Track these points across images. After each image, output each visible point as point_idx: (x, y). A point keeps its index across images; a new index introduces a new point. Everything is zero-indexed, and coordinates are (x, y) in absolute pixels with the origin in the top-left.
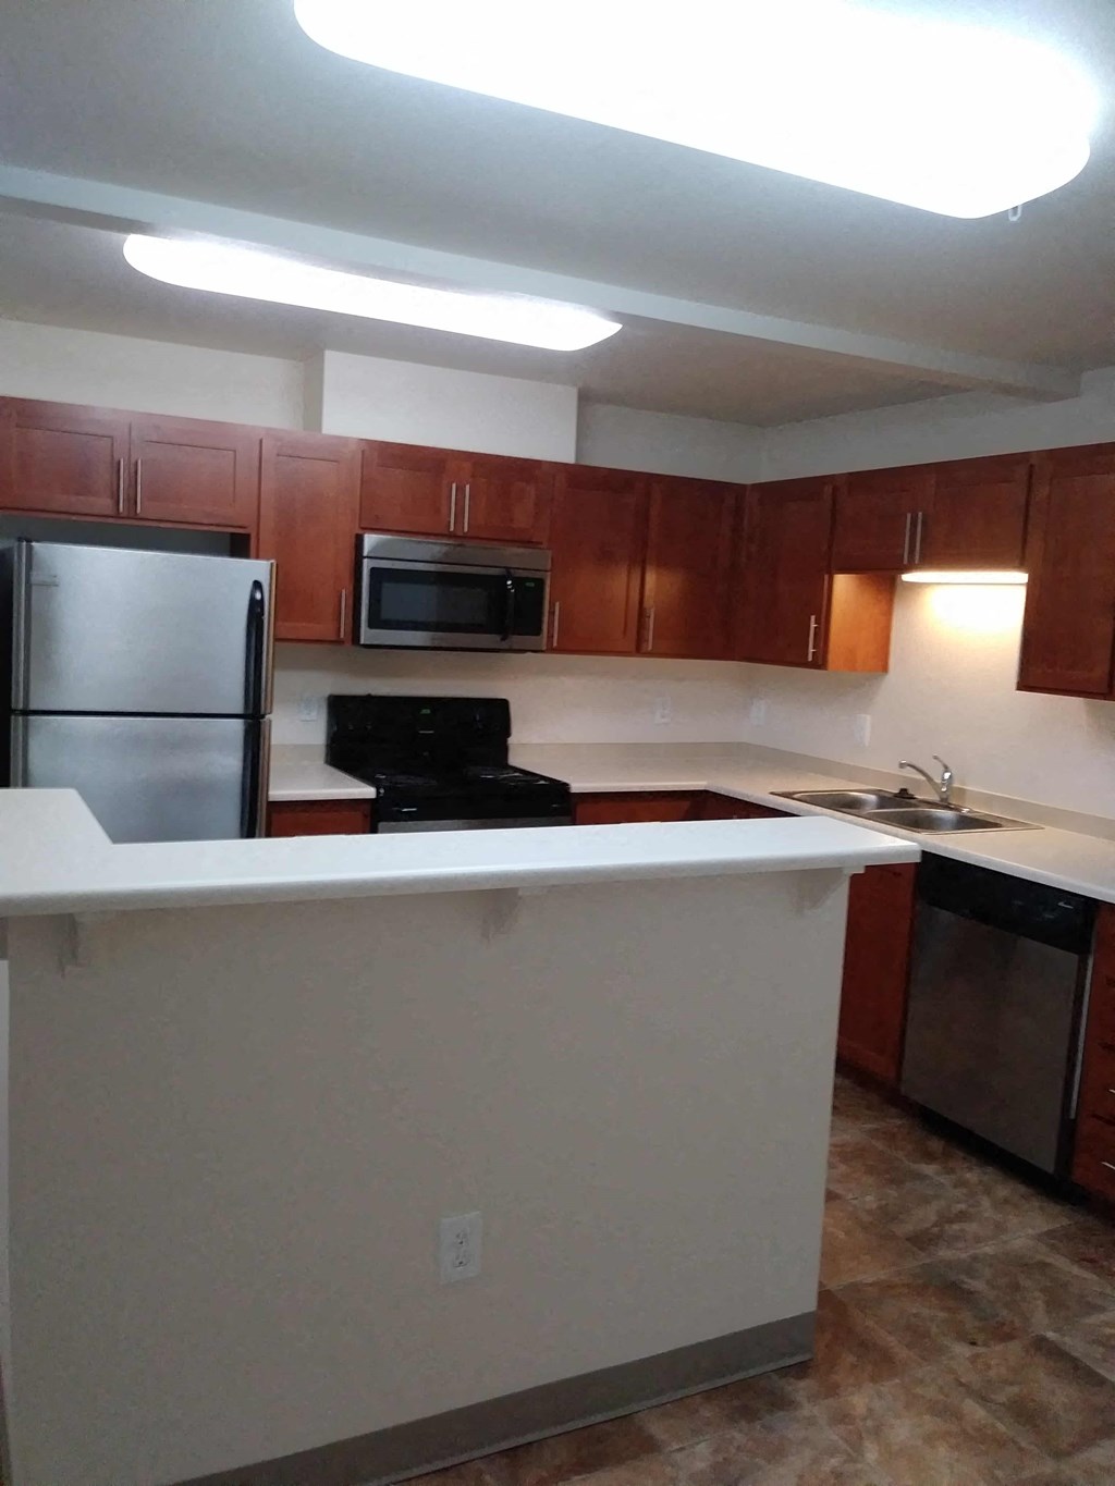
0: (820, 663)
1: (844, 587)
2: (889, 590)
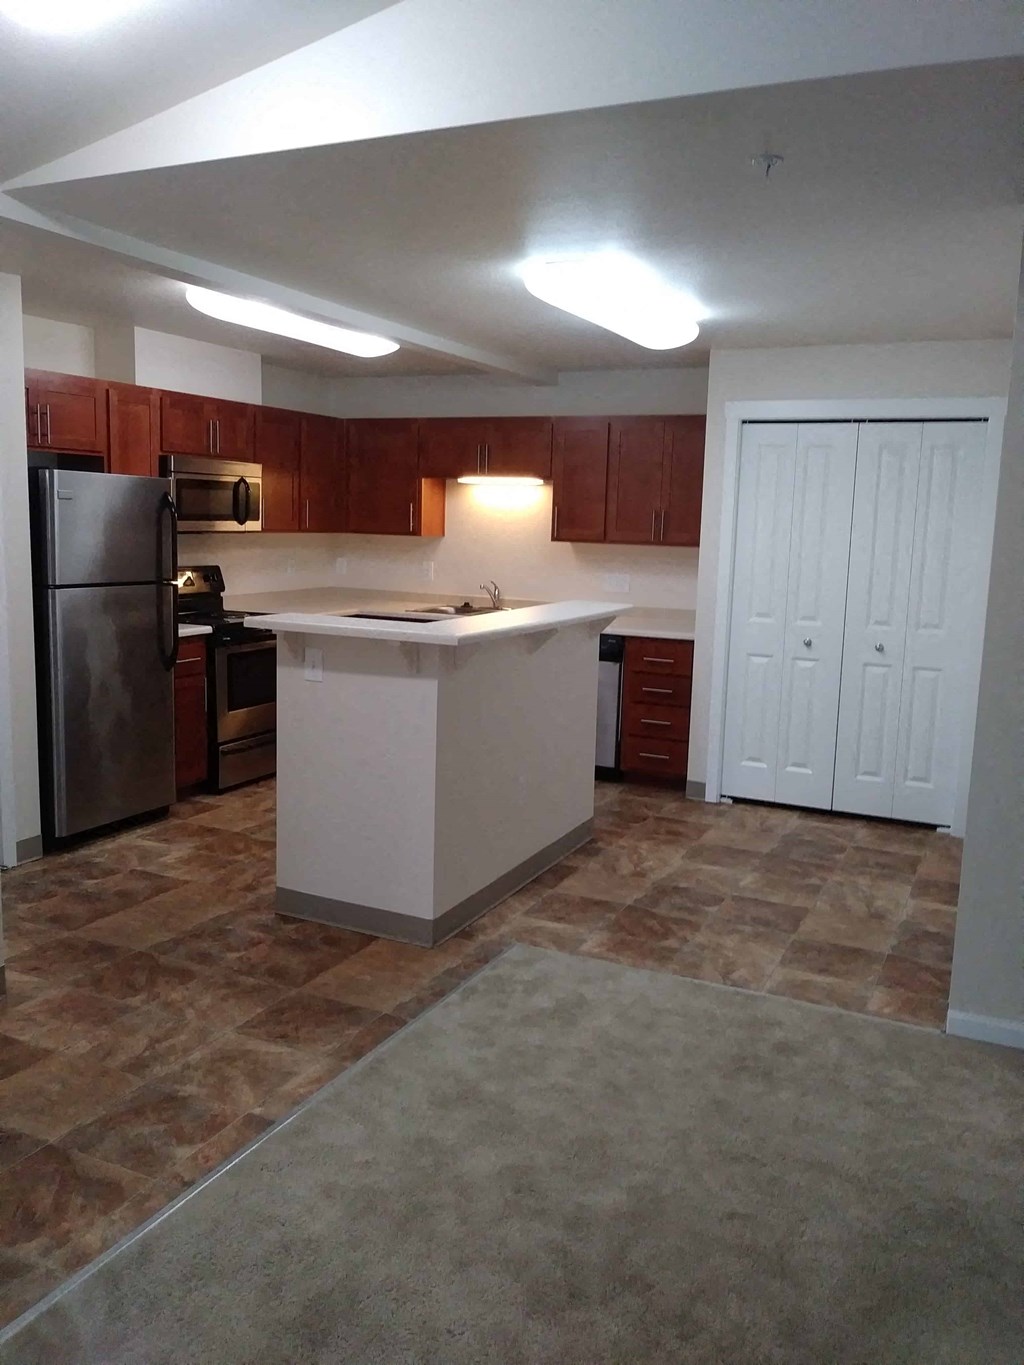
0: (417, 532)
1: (426, 486)
2: (443, 487)
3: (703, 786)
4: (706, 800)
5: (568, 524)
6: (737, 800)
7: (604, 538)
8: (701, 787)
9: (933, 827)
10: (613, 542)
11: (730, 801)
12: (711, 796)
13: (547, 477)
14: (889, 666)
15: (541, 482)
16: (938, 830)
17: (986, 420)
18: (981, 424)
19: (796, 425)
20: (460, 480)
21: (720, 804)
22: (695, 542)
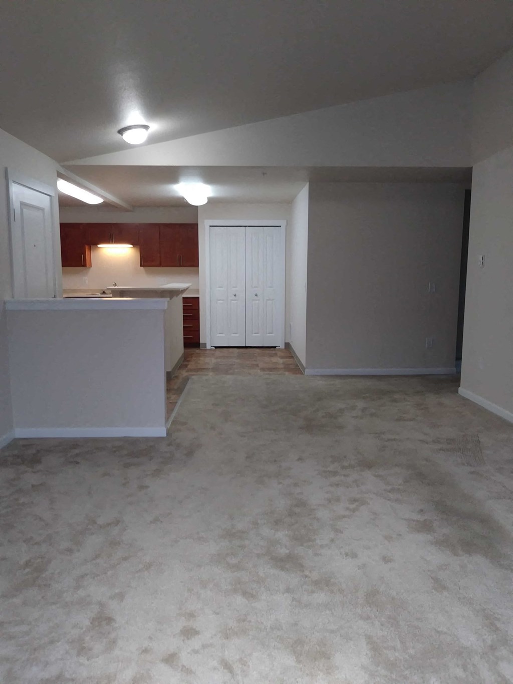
0: (85, 265)
1: (87, 248)
2: (90, 249)
3: (206, 344)
4: (207, 348)
5: (147, 260)
6: (216, 347)
7: (160, 265)
8: (205, 344)
9: (275, 347)
10: (163, 266)
11: (214, 348)
12: (208, 347)
13: (134, 244)
14: (259, 300)
15: (132, 246)
16: (277, 347)
17: (280, 226)
18: (280, 228)
19: (225, 227)
20: (99, 246)
21: (211, 349)
22: (197, 265)
